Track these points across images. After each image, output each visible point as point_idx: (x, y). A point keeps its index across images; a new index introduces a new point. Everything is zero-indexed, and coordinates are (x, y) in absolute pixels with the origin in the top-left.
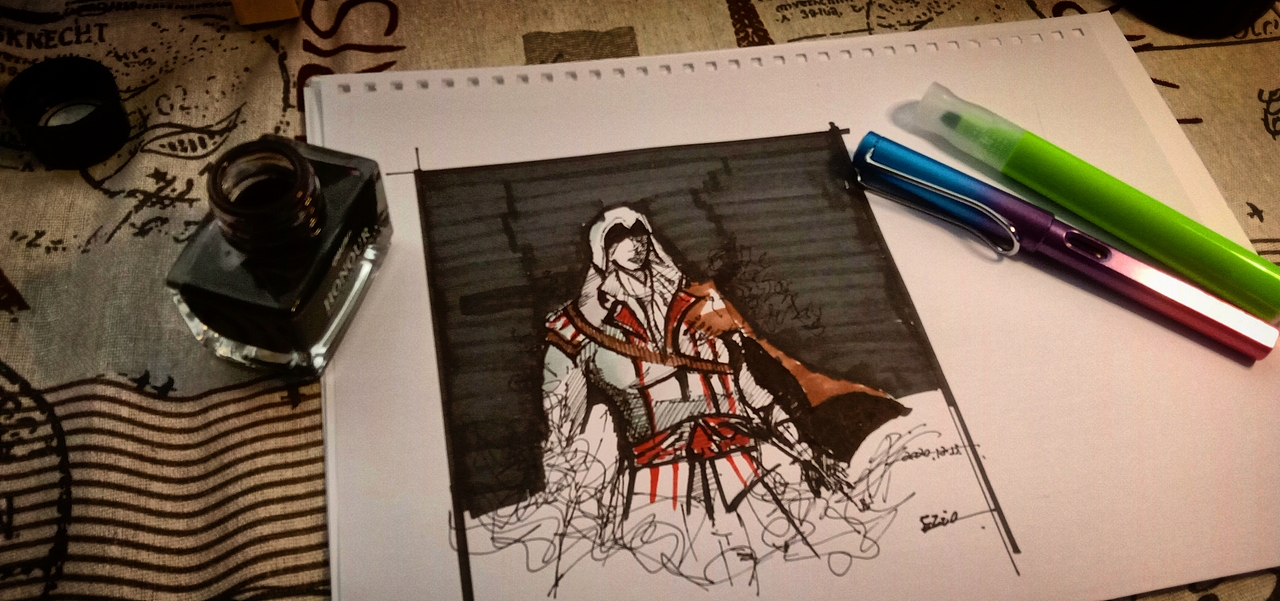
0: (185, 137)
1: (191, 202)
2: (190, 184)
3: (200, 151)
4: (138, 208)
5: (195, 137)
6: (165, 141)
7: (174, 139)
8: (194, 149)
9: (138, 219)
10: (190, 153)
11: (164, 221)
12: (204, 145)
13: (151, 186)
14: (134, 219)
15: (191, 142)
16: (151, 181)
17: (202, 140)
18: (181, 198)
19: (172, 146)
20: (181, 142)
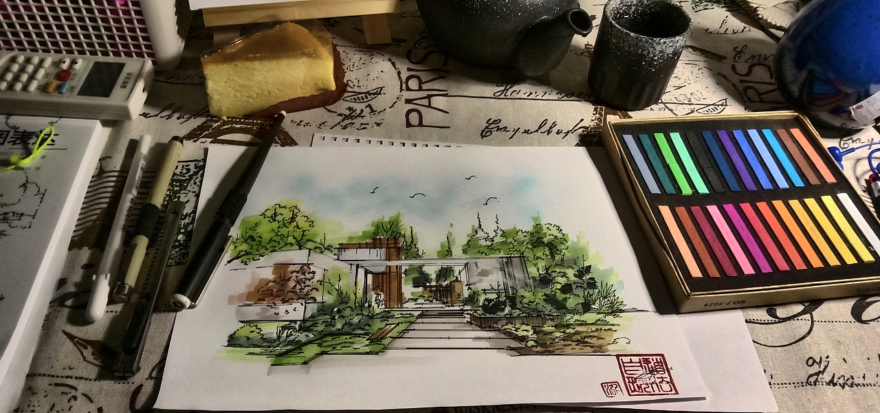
0: (360, 96)
1: (363, 117)
2: (362, 111)
3: (365, 100)
4: (343, 121)
5: (364, 95)
6: (352, 97)
7: (356, 97)
8: (363, 99)
9: (343, 124)
10: (362, 101)
11: (353, 124)
12: (367, 98)
13: (347, 113)
14: (341, 124)
15: (362, 97)
16: (348, 111)
17: (366, 96)
18: (359, 116)
19: (355, 99)
20: (358, 98)
